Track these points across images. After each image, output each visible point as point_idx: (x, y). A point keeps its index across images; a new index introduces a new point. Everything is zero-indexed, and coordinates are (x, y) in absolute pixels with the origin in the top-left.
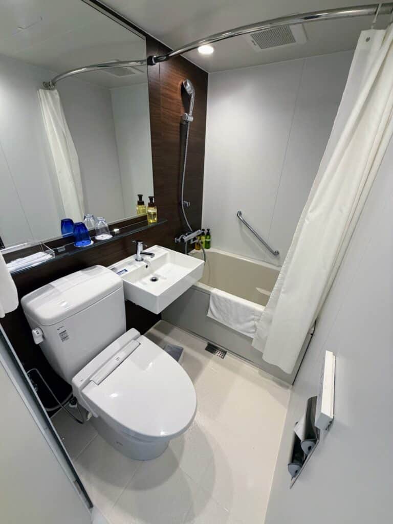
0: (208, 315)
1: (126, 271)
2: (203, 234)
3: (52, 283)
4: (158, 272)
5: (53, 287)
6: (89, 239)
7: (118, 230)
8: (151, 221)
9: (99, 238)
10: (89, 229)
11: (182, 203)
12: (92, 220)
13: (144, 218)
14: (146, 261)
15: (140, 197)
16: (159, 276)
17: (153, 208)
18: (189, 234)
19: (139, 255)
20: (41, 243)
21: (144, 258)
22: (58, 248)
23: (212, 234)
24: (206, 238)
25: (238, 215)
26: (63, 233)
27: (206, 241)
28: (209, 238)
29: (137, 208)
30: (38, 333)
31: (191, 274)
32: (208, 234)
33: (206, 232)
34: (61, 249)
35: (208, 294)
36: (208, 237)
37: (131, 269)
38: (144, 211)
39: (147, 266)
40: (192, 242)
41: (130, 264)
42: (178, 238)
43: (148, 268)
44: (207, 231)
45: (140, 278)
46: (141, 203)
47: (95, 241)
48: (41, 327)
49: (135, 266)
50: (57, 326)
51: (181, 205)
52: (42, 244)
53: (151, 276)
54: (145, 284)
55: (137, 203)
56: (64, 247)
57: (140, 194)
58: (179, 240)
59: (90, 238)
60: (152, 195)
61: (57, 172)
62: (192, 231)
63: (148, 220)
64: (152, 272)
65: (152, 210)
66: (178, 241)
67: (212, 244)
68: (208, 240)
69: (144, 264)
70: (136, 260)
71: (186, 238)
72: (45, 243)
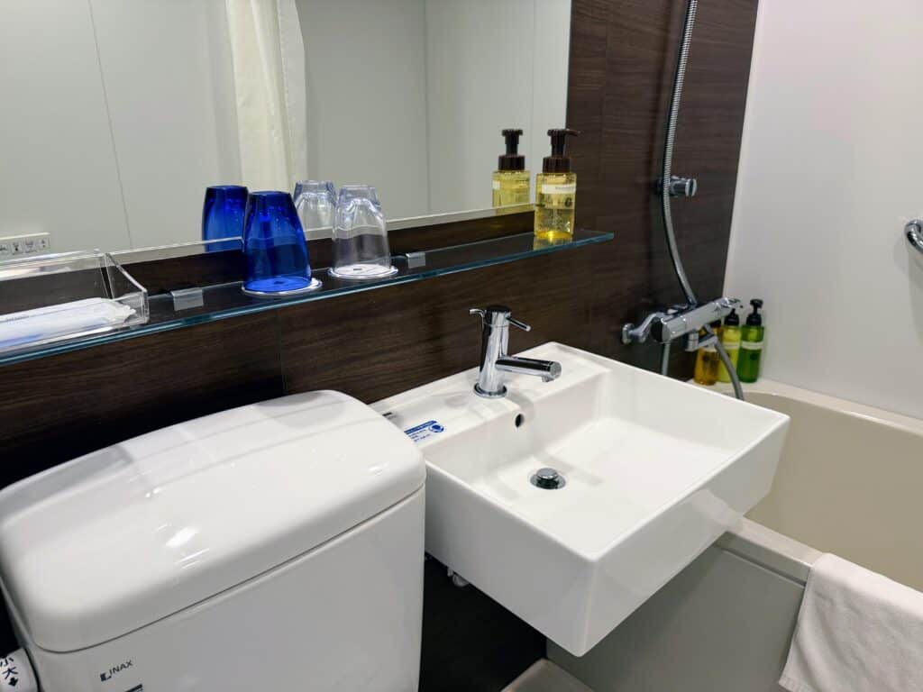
0: (782, 682)
1: (437, 428)
2: (732, 320)
3: (131, 446)
4: (563, 453)
5: (128, 460)
6: (305, 275)
7: (421, 254)
8: (551, 235)
9: (343, 272)
10: (309, 231)
11: (667, 183)
12: (323, 206)
13: (520, 224)
14: (517, 398)
15: (512, 137)
16: (570, 468)
17: (563, 178)
18: (681, 312)
19: (492, 372)
20: (107, 264)
21: (509, 387)
22: (174, 294)
23: (766, 322)
24: (745, 338)
25: (909, 236)
26: (205, 237)
27: (742, 351)
28: (760, 339)
29: (496, 185)
30: (13, 682)
31: (717, 485)
32: (755, 320)
33: (744, 313)
34: (187, 298)
35: (798, 579)
36: (753, 333)
37: (456, 422)
38: (523, 195)
39: (519, 421)
40: (692, 346)
41: (453, 402)
42: (637, 324)
43: (524, 426)
44: (750, 309)
45: (492, 468)
46: (512, 162)
47: (329, 283)
48: (35, 654)
49: (475, 412)
50: (105, 659)
51: (661, 194)
52: (114, 269)
53: (534, 466)
54: (512, 495)
55: (495, 165)
56: (199, 291)
57: (514, 127)
58: (641, 331)
59: (309, 271)
60: (560, 124)
61: (240, 100)
62: (692, 297)
63: (537, 228)
64: (536, 448)
65: (560, 189)
66: (634, 338)
67: (767, 363)
68: (751, 346)
69: (510, 407)
70: (478, 389)
71: (675, 325)
72: (126, 267)
